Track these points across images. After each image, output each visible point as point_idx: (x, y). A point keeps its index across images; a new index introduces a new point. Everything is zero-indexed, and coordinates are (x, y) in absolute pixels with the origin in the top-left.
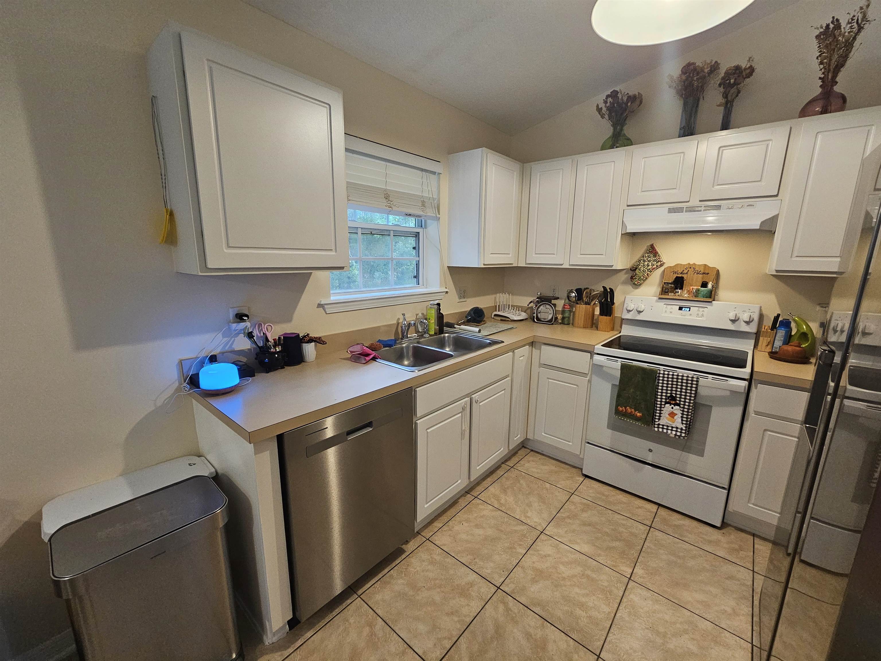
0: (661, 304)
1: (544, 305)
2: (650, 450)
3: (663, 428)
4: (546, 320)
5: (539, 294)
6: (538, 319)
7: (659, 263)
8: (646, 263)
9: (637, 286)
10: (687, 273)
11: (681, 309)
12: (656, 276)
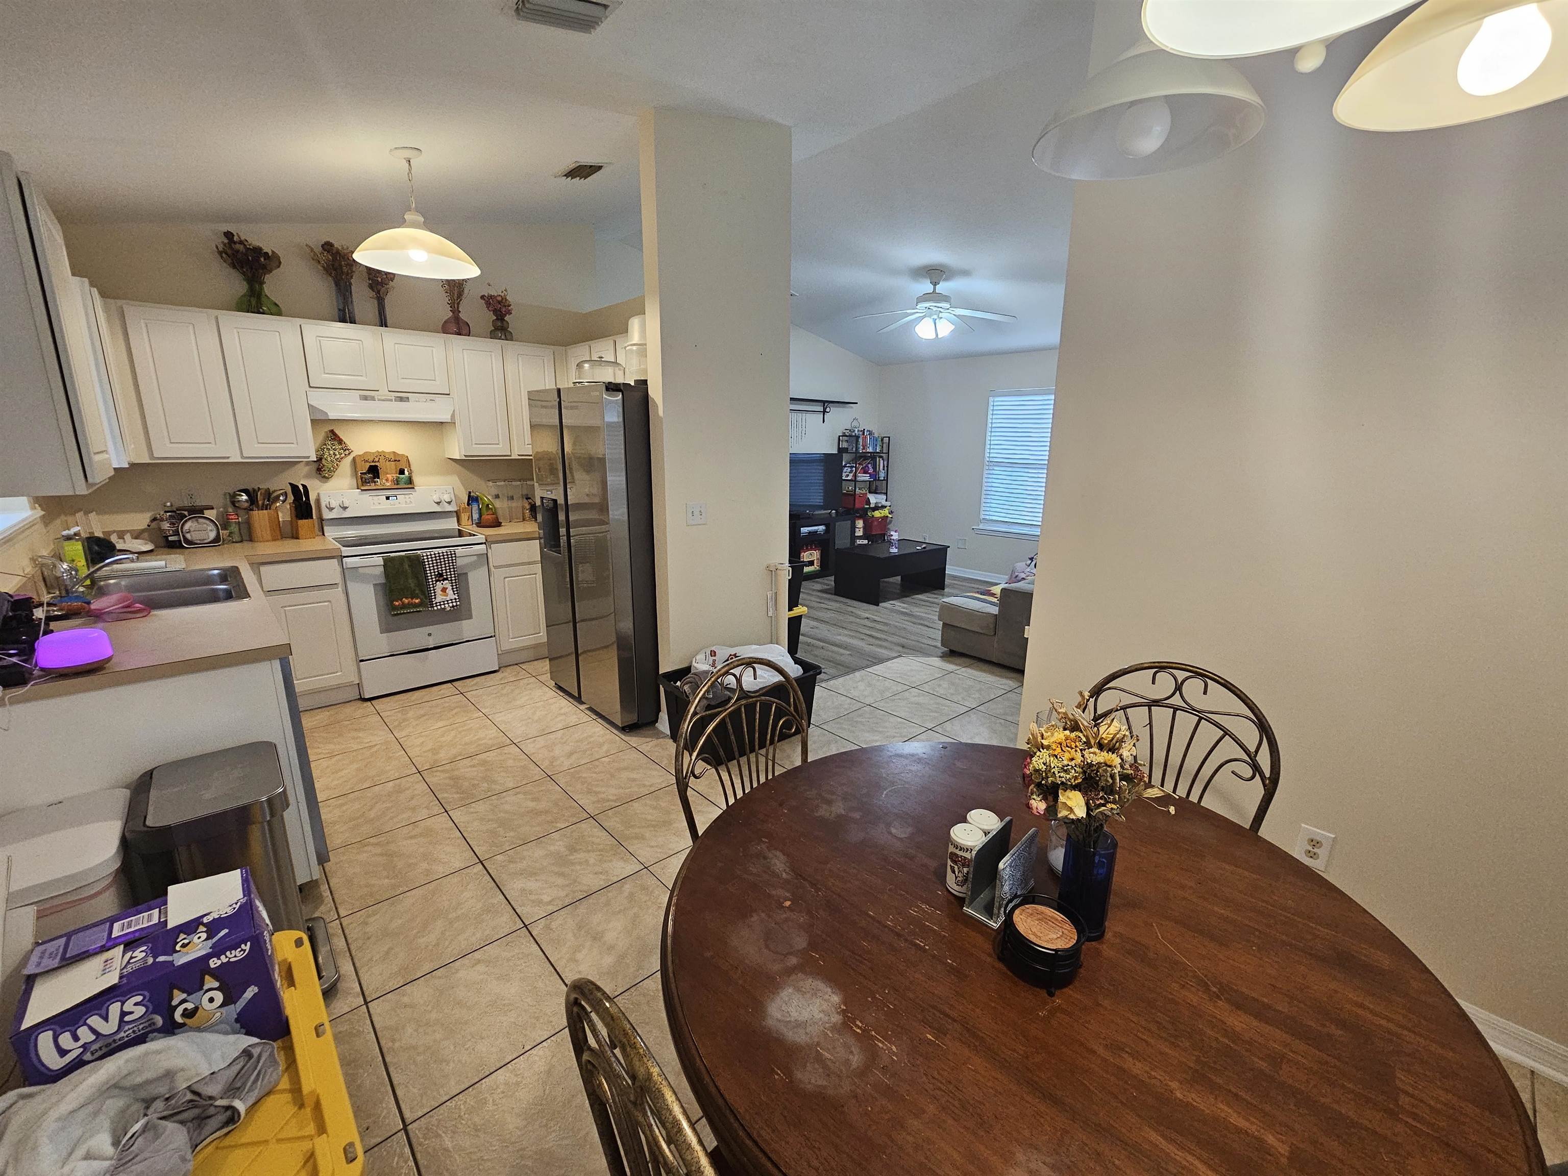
0: (366, 496)
1: (194, 520)
2: (430, 635)
3: (440, 605)
4: (209, 540)
5: (169, 504)
6: (188, 541)
7: (347, 452)
8: (331, 452)
9: (326, 479)
10: (378, 461)
11: (388, 498)
12: (346, 465)
